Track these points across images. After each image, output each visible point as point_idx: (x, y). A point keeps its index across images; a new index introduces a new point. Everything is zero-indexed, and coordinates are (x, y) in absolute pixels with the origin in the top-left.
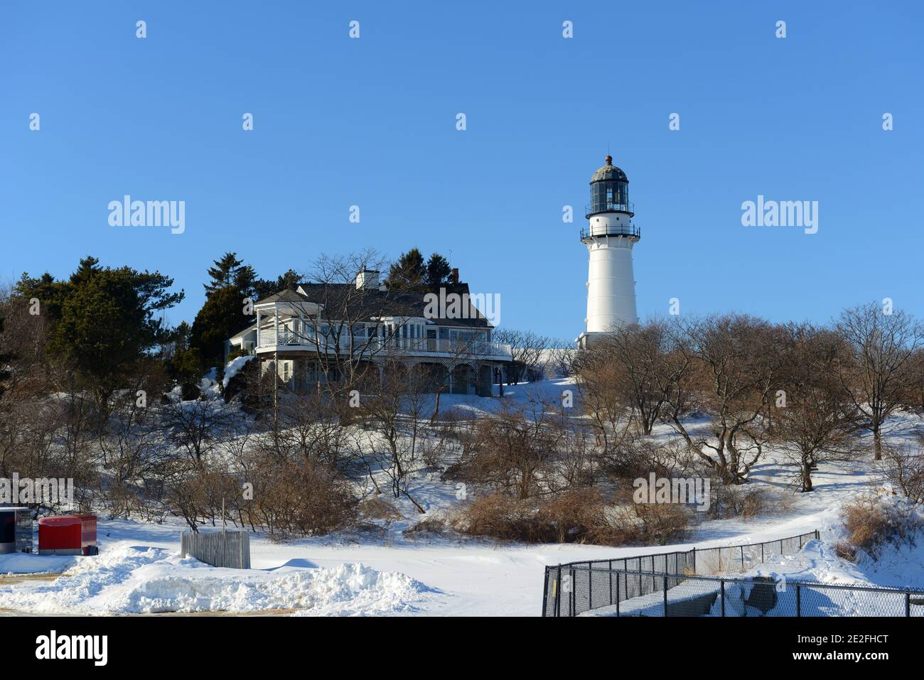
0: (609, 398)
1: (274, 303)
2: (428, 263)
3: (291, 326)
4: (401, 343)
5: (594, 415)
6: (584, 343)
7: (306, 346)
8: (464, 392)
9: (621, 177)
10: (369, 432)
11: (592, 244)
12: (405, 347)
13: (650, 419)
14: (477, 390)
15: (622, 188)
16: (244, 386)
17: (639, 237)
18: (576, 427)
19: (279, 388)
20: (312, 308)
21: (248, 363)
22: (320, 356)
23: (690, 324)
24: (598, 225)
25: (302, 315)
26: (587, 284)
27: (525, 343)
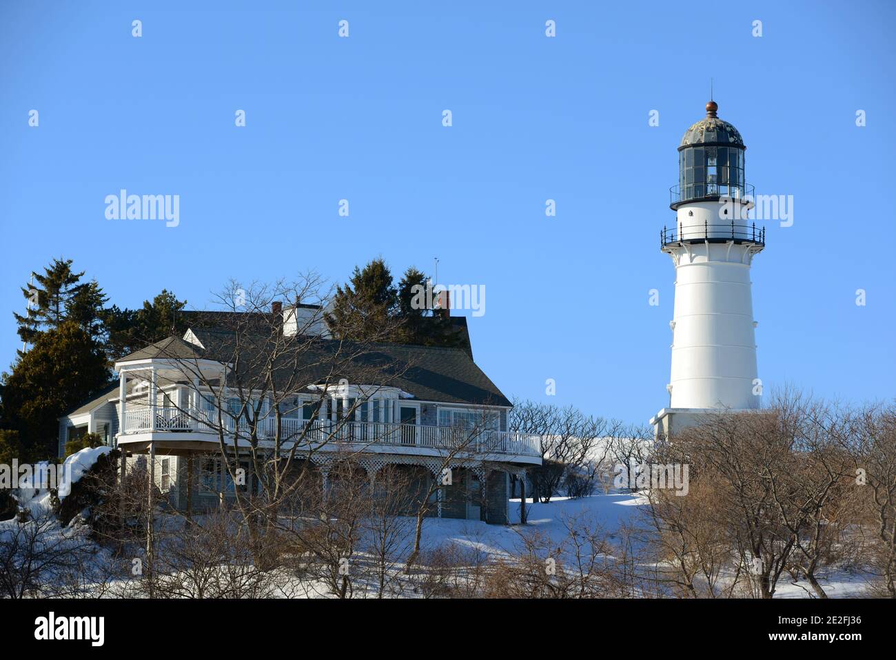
0: (703, 535)
1: (150, 361)
2: (401, 285)
3: (175, 396)
4: (358, 432)
5: (677, 563)
6: (666, 429)
7: (201, 433)
8: (462, 516)
9: (731, 140)
10: (305, 584)
11: (681, 254)
12: (364, 438)
13: (773, 573)
14: (482, 513)
15: (734, 158)
16: (95, 498)
17: (764, 245)
18: (645, 583)
19: (155, 503)
20: (214, 369)
21: (102, 458)
22: (225, 451)
23: (835, 419)
24: (691, 222)
25: (196, 381)
26: (671, 324)
27: (564, 428)
